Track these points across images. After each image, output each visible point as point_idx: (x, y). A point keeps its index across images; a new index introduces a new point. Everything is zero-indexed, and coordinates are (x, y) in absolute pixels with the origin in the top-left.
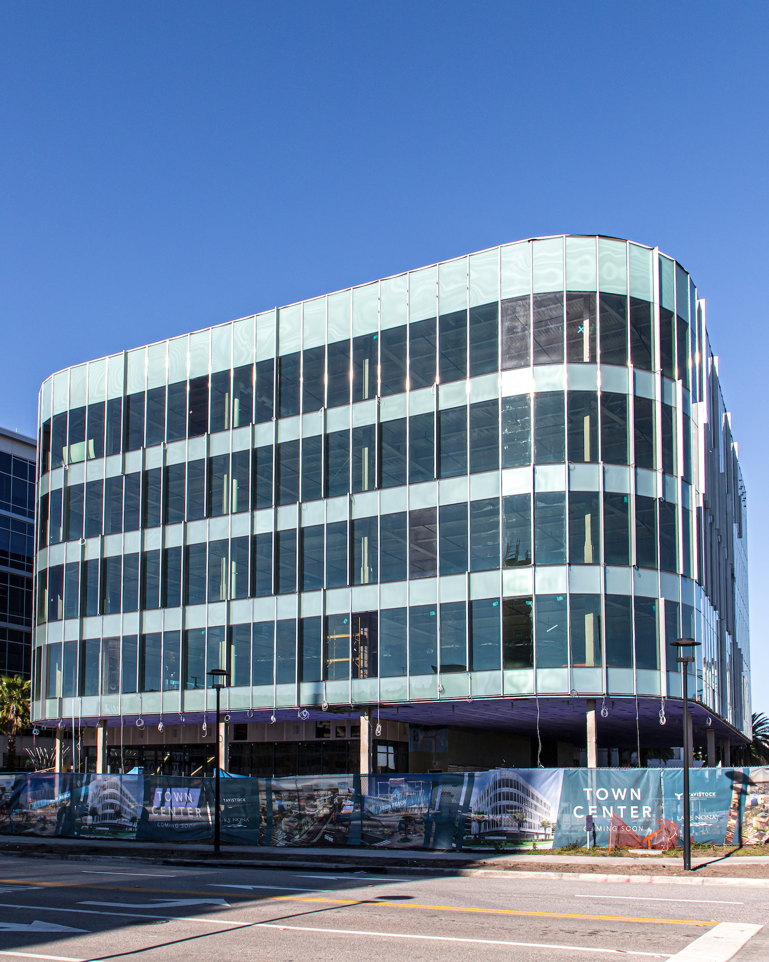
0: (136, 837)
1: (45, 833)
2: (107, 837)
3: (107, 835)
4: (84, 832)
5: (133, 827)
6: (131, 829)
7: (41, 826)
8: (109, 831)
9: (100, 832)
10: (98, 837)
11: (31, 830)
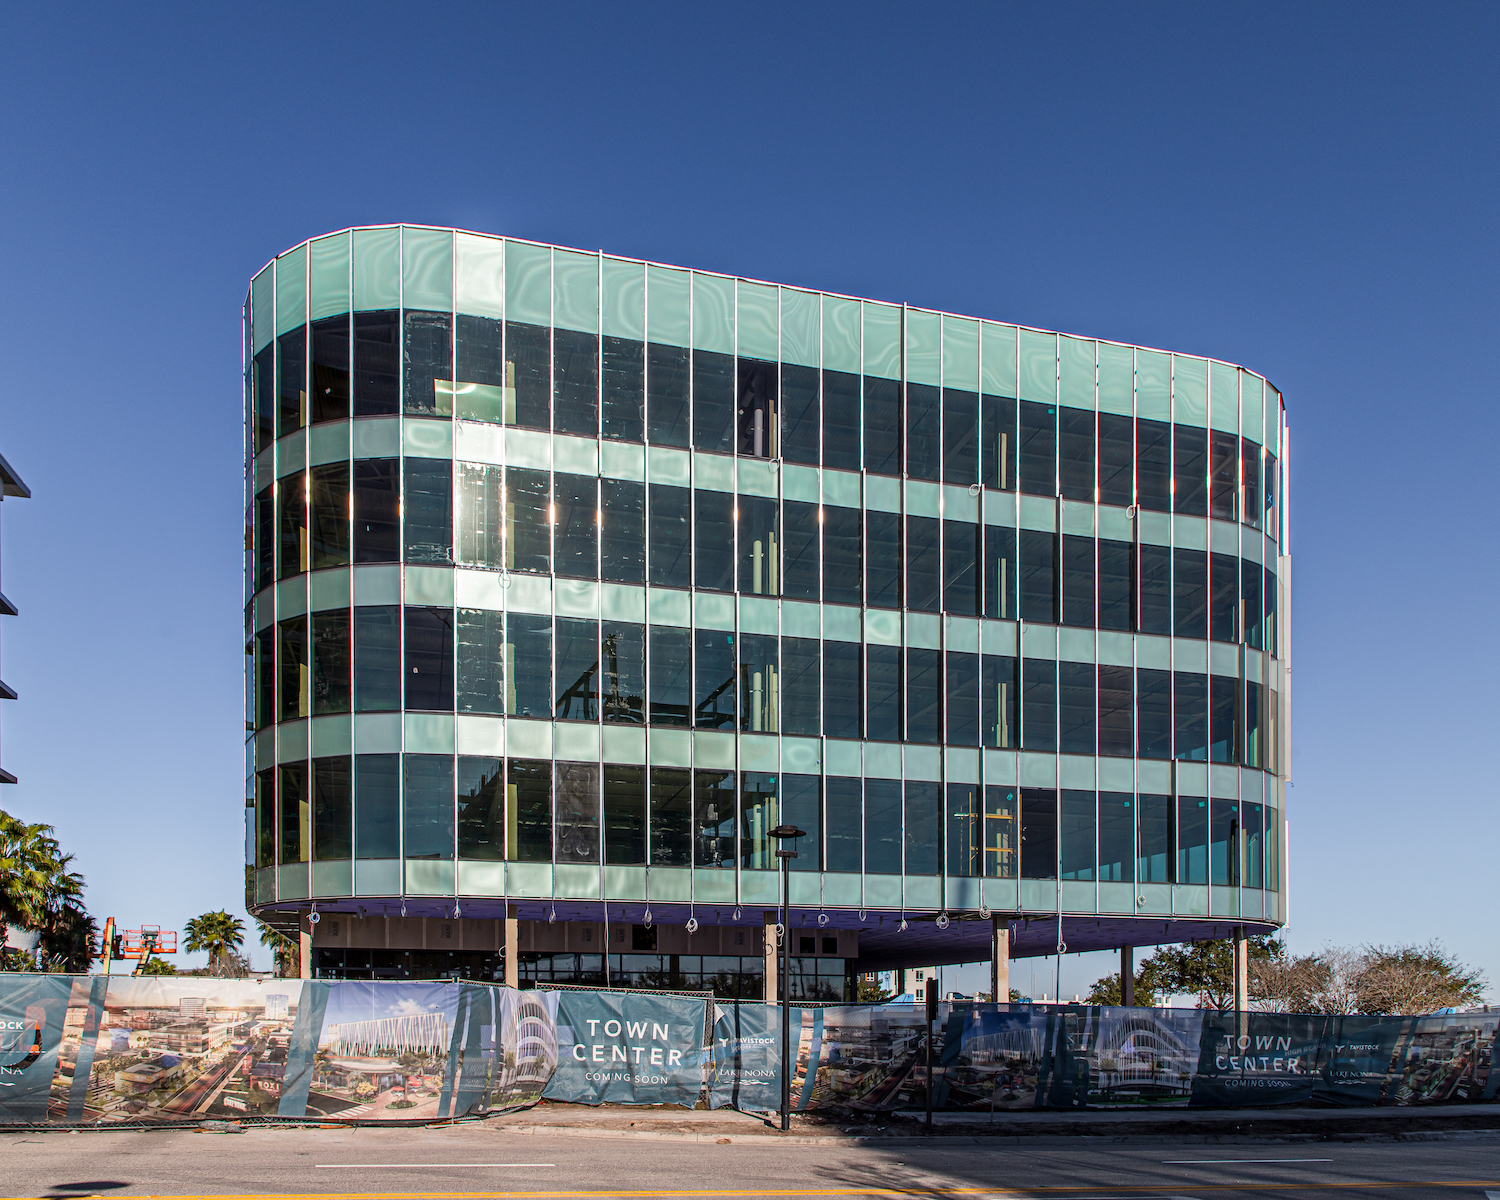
0: (1189, 1103)
1: (1013, 1105)
2: (1136, 1106)
3: (1138, 1103)
4: (1094, 1099)
5: (1184, 1089)
6: (1180, 1092)
7: (1004, 1094)
8: (1140, 1097)
9: (1123, 1099)
10: (1120, 1106)
11: (986, 1100)
